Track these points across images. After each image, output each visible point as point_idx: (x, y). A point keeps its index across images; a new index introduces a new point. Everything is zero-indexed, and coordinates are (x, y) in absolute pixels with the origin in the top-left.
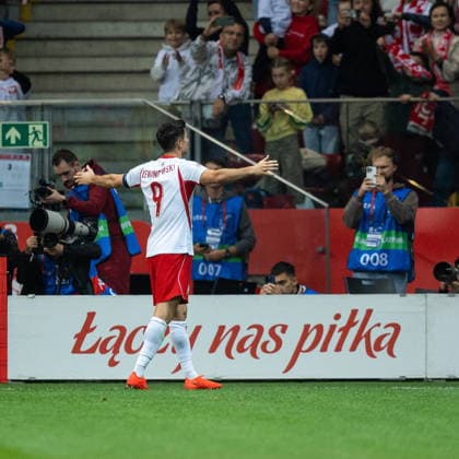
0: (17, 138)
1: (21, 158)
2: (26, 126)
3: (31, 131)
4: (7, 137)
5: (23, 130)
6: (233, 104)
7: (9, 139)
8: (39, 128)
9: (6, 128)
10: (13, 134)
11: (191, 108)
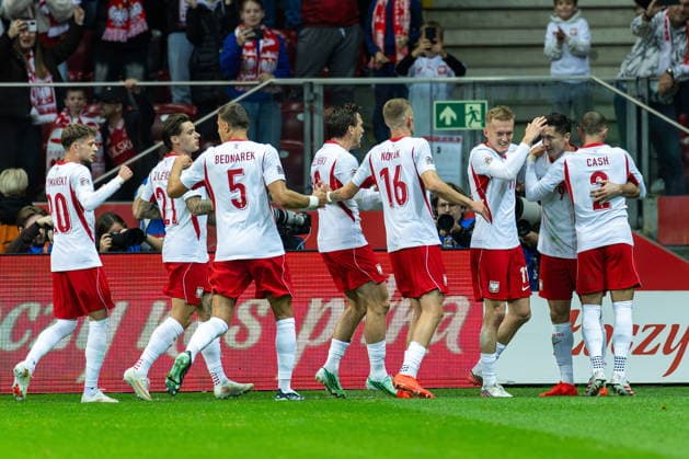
0: (452, 119)
1: (451, 140)
2: (463, 105)
3: (467, 110)
4: (441, 117)
5: (459, 109)
6: (681, 79)
7: (444, 119)
8: (477, 107)
9: (441, 108)
10: (448, 114)
11: (637, 84)
